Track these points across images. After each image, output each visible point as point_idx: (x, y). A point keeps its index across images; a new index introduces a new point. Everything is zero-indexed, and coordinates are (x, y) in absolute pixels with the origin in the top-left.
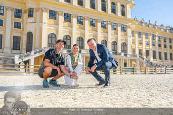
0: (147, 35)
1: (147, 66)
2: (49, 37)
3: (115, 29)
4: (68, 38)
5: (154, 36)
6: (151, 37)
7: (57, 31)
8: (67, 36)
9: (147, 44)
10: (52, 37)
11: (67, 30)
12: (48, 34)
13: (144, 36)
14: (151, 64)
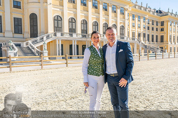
0: (139, 17)
1: (142, 49)
2: (54, 20)
3: (115, 12)
4: (73, 21)
5: (145, 19)
6: (142, 20)
7: (63, 13)
8: (72, 18)
9: (139, 27)
10: (58, 20)
11: (72, 12)
12: (54, 16)
13: (137, 19)
14: (146, 46)
